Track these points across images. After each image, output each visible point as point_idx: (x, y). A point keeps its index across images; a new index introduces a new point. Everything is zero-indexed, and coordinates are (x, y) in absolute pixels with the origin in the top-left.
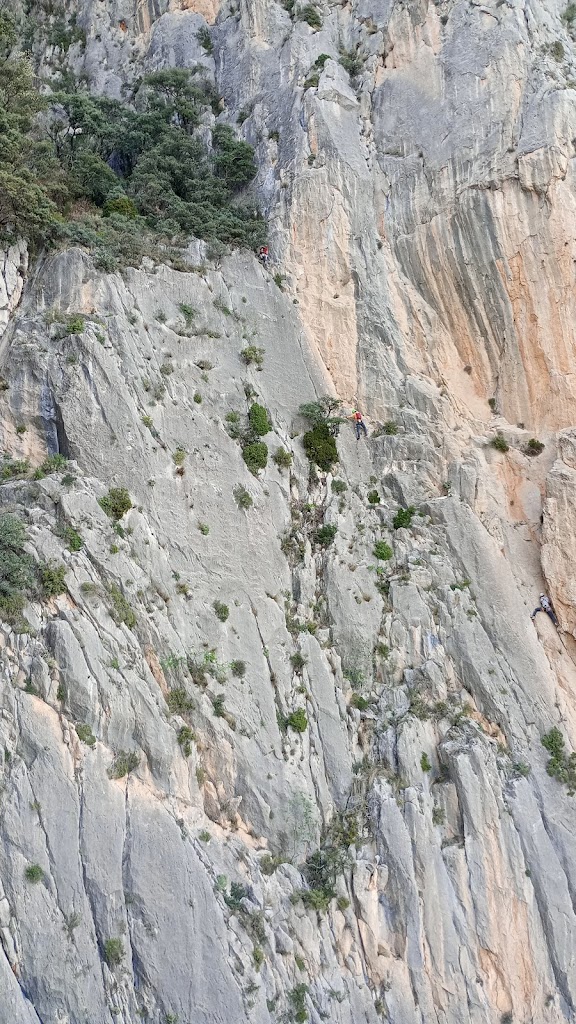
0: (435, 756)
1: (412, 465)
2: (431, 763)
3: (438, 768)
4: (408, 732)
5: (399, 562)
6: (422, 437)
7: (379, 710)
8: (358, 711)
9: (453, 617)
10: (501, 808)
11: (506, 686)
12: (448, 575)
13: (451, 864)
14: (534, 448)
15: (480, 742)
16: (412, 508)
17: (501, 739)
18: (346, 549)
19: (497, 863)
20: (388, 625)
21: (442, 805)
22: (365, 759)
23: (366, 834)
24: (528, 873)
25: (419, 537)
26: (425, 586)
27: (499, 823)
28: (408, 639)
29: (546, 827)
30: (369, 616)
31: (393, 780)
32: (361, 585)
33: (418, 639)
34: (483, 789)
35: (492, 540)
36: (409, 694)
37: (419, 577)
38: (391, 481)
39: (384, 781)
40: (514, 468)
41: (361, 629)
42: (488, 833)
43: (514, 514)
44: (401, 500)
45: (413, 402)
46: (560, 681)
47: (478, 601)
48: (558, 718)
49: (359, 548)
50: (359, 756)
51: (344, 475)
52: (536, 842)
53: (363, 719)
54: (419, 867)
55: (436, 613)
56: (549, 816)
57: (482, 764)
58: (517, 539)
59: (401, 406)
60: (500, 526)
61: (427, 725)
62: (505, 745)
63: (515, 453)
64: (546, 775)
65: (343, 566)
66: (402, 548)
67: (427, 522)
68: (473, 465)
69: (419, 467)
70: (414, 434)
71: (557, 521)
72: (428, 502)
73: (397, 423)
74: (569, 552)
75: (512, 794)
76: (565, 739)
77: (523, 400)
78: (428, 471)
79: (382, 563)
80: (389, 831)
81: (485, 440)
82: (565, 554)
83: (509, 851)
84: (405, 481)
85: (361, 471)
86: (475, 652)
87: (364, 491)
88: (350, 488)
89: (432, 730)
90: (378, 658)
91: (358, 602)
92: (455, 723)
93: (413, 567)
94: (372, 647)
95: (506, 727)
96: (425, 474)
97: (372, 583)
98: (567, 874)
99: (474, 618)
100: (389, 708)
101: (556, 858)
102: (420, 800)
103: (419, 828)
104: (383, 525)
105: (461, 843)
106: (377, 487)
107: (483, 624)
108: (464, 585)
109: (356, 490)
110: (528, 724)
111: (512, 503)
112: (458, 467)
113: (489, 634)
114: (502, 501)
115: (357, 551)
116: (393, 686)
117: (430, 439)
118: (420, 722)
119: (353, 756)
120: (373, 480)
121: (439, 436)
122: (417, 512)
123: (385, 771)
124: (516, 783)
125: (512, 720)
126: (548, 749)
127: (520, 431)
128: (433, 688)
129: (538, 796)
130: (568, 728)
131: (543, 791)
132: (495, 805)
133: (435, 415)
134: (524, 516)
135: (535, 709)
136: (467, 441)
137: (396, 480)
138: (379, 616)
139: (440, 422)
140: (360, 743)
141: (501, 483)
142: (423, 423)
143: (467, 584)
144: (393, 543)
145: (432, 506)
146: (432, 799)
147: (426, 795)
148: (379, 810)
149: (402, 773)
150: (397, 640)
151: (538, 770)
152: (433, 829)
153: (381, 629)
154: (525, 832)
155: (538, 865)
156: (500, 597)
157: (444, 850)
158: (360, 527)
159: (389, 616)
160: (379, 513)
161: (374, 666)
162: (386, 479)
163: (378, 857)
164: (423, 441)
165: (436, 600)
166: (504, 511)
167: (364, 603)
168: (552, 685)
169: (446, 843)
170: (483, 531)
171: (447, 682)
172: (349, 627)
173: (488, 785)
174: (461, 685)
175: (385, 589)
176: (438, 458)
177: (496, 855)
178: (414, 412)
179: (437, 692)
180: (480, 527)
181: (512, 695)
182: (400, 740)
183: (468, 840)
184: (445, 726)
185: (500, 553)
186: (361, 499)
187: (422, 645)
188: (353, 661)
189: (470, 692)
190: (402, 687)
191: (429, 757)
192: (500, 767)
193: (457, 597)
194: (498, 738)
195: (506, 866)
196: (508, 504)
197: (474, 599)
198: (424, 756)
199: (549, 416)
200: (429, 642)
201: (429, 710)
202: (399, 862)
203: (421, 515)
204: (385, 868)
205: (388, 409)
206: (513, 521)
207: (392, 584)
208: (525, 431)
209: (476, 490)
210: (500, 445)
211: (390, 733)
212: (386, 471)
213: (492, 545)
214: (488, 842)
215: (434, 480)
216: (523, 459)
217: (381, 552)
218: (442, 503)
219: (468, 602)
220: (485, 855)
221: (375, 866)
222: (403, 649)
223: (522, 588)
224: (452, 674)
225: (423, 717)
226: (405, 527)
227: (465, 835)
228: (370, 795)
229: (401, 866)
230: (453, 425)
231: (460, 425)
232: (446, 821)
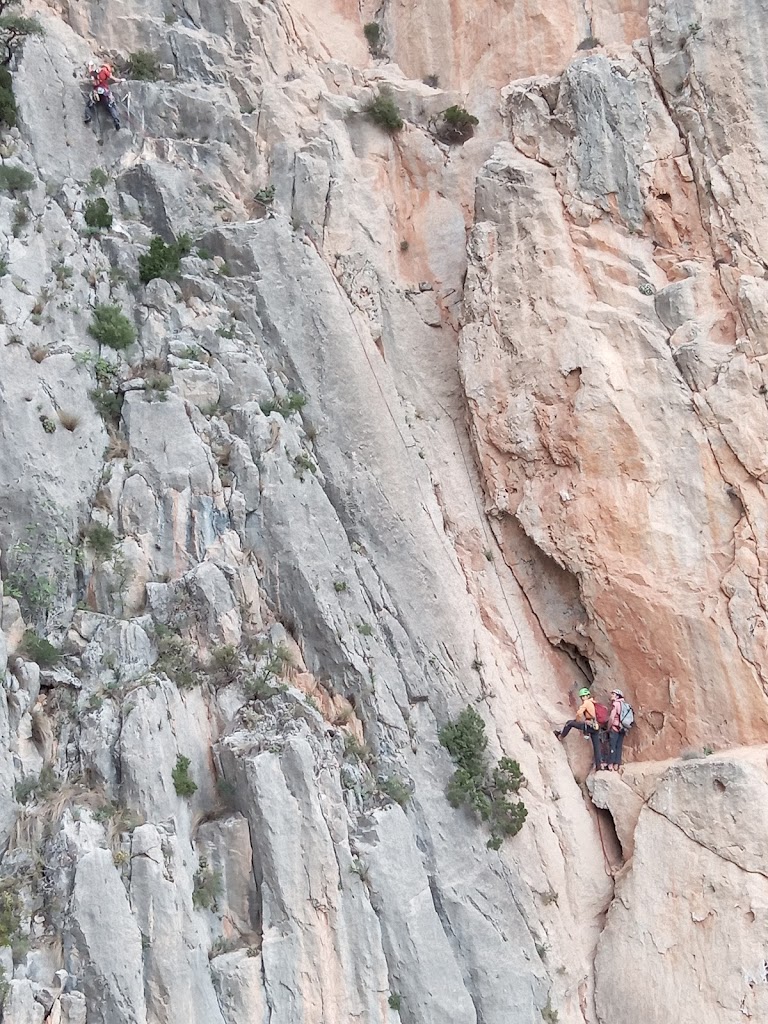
0: (207, 766)
1: (188, 150)
2: (196, 779)
3: (212, 792)
4: (148, 707)
5: (148, 355)
6: (214, 89)
7: (85, 667)
8: (34, 667)
9: (262, 470)
10: (345, 866)
11: (370, 618)
12: (256, 382)
13: (227, 990)
14: (456, 127)
15: (306, 728)
16: (184, 240)
17: (355, 727)
18: (26, 313)
19: (329, 984)
20: (115, 484)
21: (217, 866)
22: (48, 769)
23: (39, 929)
24: (395, 1003)
25: (197, 302)
26: (204, 404)
27: (337, 899)
28: (160, 518)
29: (439, 909)
30: (71, 460)
31: (109, 812)
32: (56, 391)
33: (181, 516)
34: (308, 827)
35: (358, 317)
36: (156, 634)
37: (190, 386)
38: (140, 182)
39: (86, 814)
40: (411, 170)
41: (51, 488)
42: (314, 921)
43: (407, 272)
44: (159, 222)
45: (196, 12)
46: (485, 617)
47: (320, 440)
48: (476, 691)
49: (57, 316)
50: (33, 763)
51: (28, 156)
52: (415, 935)
53: (46, 687)
54: (156, 993)
55: (226, 462)
56: (446, 886)
57: (309, 773)
58: (410, 321)
59: (169, 20)
60: (376, 289)
61: (194, 698)
62: (362, 742)
63: (416, 137)
64: (445, 804)
65: (16, 349)
66: (156, 324)
67: (216, 270)
68: (323, 153)
69: (204, 154)
70: (197, 83)
71: (494, 269)
72: (222, 228)
73: (161, 54)
74: (515, 337)
75: (370, 838)
76: (489, 731)
77: (437, 24)
78: (224, 163)
79: (109, 354)
80: (92, 916)
81: (353, 105)
82: (507, 342)
83: (356, 955)
84: (171, 179)
85: (70, 155)
86: (305, 543)
87: (77, 199)
88: (41, 186)
89: (203, 712)
90: (88, 558)
91: (49, 429)
92: (257, 695)
93: (179, 361)
94: (76, 531)
95: (365, 702)
96: (217, 171)
97: (83, 392)
98: (477, 1002)
99: (307, 475)
100: (108, 663)
101: (458, 970)
102: (167, 852)
103: (161, 911)
104: (117, 273)
105: (254, 946)
106: (108, 194)
107: (328, 489)
108: (292, 406)
109: (58, 196)
110: (414, 700)
111: (404, 247)
112: (290, 157)
113: (340, 509)
114: (382, 238)
115: (50, 320)
116: (121, 617)
117: (232, 95)
118: (176, 691)
119: (18, 764)
120: (99, 178)
121: (250, 87)
122: (194, 250)
123: (91, 794)
124: (378, 814)
125: (379, 687)
126: (451, 752)
127: (428, 91)
128: (211, 620)
129: (424, 844)
130: (496, 710)
131: (435, 834)
132: (332, 860)
133: (245, 42)
134: (429, 275)
135: (430, 669)
136: (313, 105)
137: (151, 179)
138: (96, 465)
139: (255, 58)
140: (36, 738)
141: (383, 198)
142: (217, 58)
143: (298, 404)
144: (137, 314)
145: (228, 235)
146: (196, 854)
147: (181, 842)
148: (72, 876)
149: (128, 795)
150: (134, 519)
151: (429, 791)
152: (194, 916)
153: (99, 494)
154: (392, 917)
155: (417, 981)
156: (369, 436)
157: (215, 961)
158: (62, 273)
159: (119, 466)
160: (108, 247)
161: (79, 575)
162: (127, 177)
163: (63, 973)
164: (215, 97)
165: (226, 433)
166: (385, 260)
167: (61, 432)
168: (469, 625)
169: (222, 947)
170: (336, 298)
171: (244, 612)
172: (24, 483)
173: (318, 818)
174: (272, 618)
175: (112, 409)
176: (248, 138)
177: (328, 966)
178: (200, 35)
179: (219, 629)
180: (331, 286)
181: (383, 638)
182: (128, 725)
183: (270, 935)
184: (231, 700)
185: (373, 349)
186: (68, 215)
187: (191, 529)
188: (27, 558)
189: (291, 630)
190: (140, 620)
191: (193, 767)
192: (346, 782)
193: (274, 431)
194: (347, 727)
195: (349, 989)
196: (396, 248)
197: (311, 436)
198: (183, 765)
199: (488, 57)
200: (207, 524)
201: (198, 667)
202: (113, 983)
203: (203, 256)
204: (78, 998)
205: (140, 26)
206: (403, 284)
207: (129, 396)
208: (438, 91)
209: (328, 206)
210: (383, 116)
211: (107, 712)
212: (129, 160)
213: (354, 329)
214: (312, 940)
215: (236, 184)
216: (433, 151)
217: (108, 331)
218: (252, 231)
219: (297, 441)
220: (305, 966)
221: (54, 992)
222: (147, 538)
223: (415, 423)
224: (254, 595)
225: (184, 681)
226: (168, 279)
227: (265, 927)
228: (52, 846)
229: (115, 991)
230: (283, 68)
231: (298, 70)
232: (224, 906)
